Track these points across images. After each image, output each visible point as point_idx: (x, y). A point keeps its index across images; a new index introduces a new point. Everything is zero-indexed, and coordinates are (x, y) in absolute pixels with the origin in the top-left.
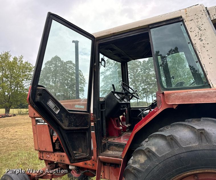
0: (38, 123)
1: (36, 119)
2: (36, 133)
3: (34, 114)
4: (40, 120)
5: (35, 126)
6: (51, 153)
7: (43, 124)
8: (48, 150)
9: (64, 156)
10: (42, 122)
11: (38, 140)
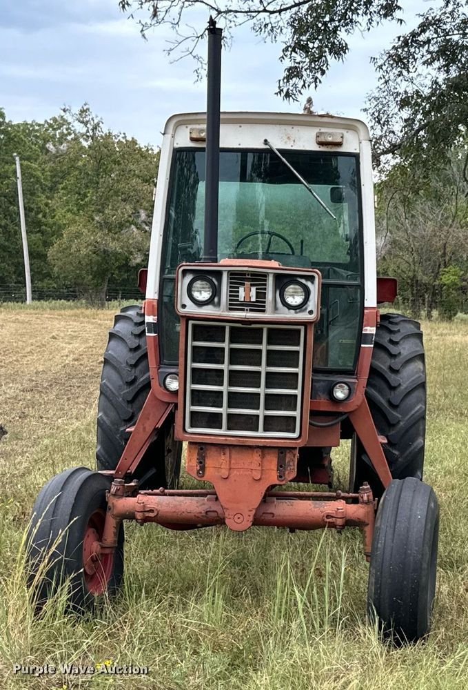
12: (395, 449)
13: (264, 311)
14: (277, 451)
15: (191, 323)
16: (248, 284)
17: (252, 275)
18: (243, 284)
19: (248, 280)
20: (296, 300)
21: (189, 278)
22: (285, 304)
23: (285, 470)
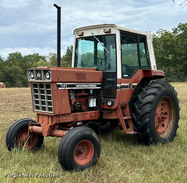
0: (59, 88)
1: (58, 84)
2: (57, 98)
3: (58, 79)
4: (61, 85)
5: (56, 91)
6: (67, 115)
7: (64, 88)
8: (67, 112)
9: (77, 115)
10: (63, 87)
11: (59, 104)
12: (139, 122)
13: (42, 80)
14: (51, 116)
15: (32, 83)
16: (39, 73)
17: (40, 71)
18: (38, 73)
19: (39, 72)
20: (48, 77)
21: (30, 72)
22: (46, 78)
23: (53, 122)
